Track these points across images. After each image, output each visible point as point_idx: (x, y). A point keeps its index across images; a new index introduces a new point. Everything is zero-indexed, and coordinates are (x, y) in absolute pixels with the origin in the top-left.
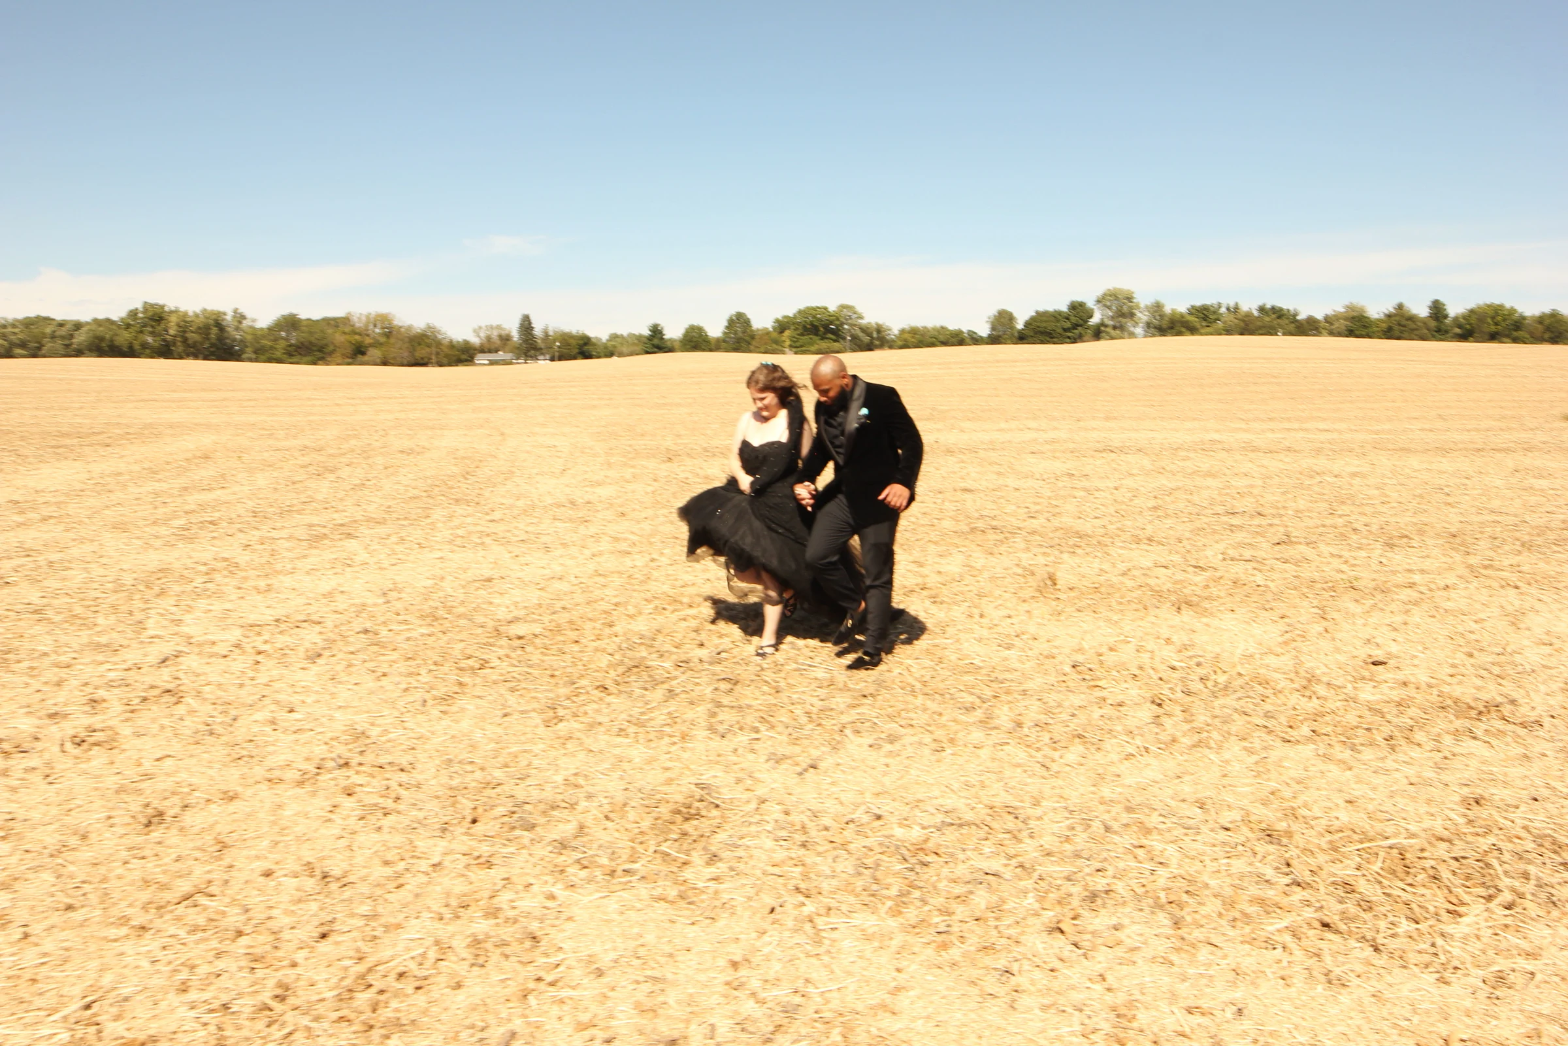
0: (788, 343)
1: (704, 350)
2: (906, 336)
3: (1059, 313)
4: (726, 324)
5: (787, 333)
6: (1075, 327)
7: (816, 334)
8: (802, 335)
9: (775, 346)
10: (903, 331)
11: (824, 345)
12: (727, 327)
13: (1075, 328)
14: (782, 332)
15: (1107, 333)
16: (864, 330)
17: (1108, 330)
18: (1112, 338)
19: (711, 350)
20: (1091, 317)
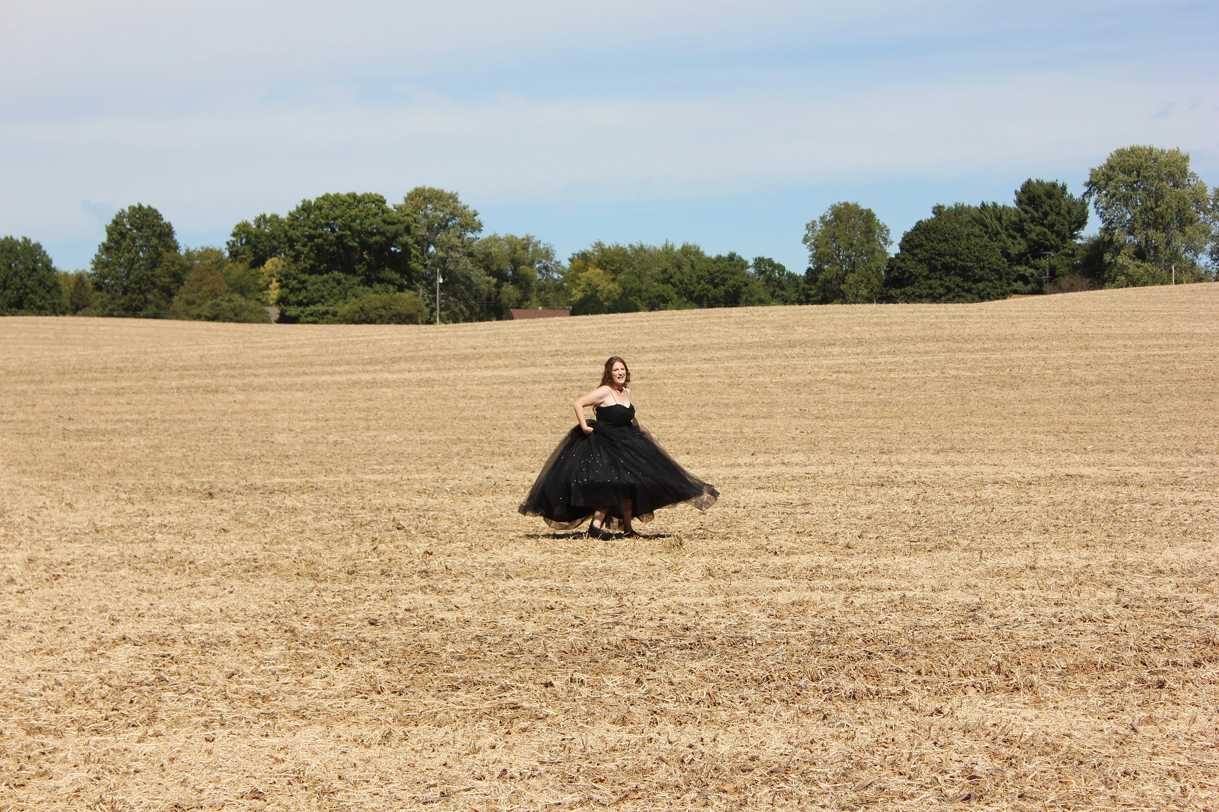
0: (274, 292)
1: (40, 310)
2: (594, 274)
3: (997, 212)
4: (104, 238)
5: (271, 264)
6: (1037, 250)
7: (349, 270)
8: (312, 270)
9: (238, 299)
10: (583, 260)
11: (373, 297)
12: (106, 249)
13: (1037, 255)
14: (259, 261)
15: (1123, 269)
16: (485, 261)
17: (1122, 260)
18: (1133, 282)
19: (57, 310)
20: (1081, 222)
